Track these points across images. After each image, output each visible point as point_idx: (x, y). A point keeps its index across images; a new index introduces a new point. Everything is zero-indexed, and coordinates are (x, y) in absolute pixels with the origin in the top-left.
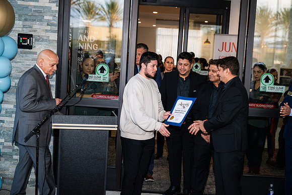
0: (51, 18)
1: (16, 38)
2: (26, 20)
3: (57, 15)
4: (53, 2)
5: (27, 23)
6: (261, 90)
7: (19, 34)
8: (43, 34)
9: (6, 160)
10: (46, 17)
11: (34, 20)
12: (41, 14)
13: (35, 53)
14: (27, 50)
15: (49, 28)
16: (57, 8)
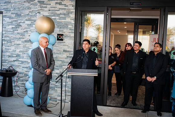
0: (71, 27)
1: (56, 36)
2: (60, 28)
3: (74, 25)
4: (72, 20)
5: (61, 29)
6: (171, 58)
7: (58, 34)
8: (68, 34)
9: (52, 90)
10: (69, 27)
11: (64, 28)
12: (67, 25)
13: (65, 42)
14: (61, 41)
15: (70, 31)
16: (74, 22)
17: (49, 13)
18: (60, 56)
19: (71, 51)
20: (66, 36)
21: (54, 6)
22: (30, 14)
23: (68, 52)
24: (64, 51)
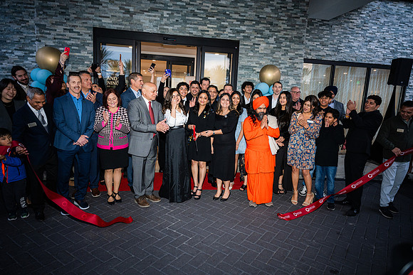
0: (89, 63)
3: (92, 61)
4: (90, 53)
5: (75, 65)
10: (86, 62)
11: (78, 64)
12: (83, 60)
16: (92, 57)
17: (54, 43)
21: (62, 33)
22: (22, 41)
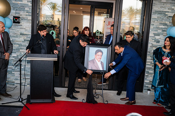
1: (12, 18)
2: (17, 10)
3: (31, 8)
4: (29, 2)
10: (26, 9)
11: (20, 10)
12: (24, 7)
13: (21, 25)
15: (27, 14)
16: (31, 5)
18: (17, 39)
19: (28, 35)
20: (23, 19)
23: (26, 35)
24: (21, 34)
